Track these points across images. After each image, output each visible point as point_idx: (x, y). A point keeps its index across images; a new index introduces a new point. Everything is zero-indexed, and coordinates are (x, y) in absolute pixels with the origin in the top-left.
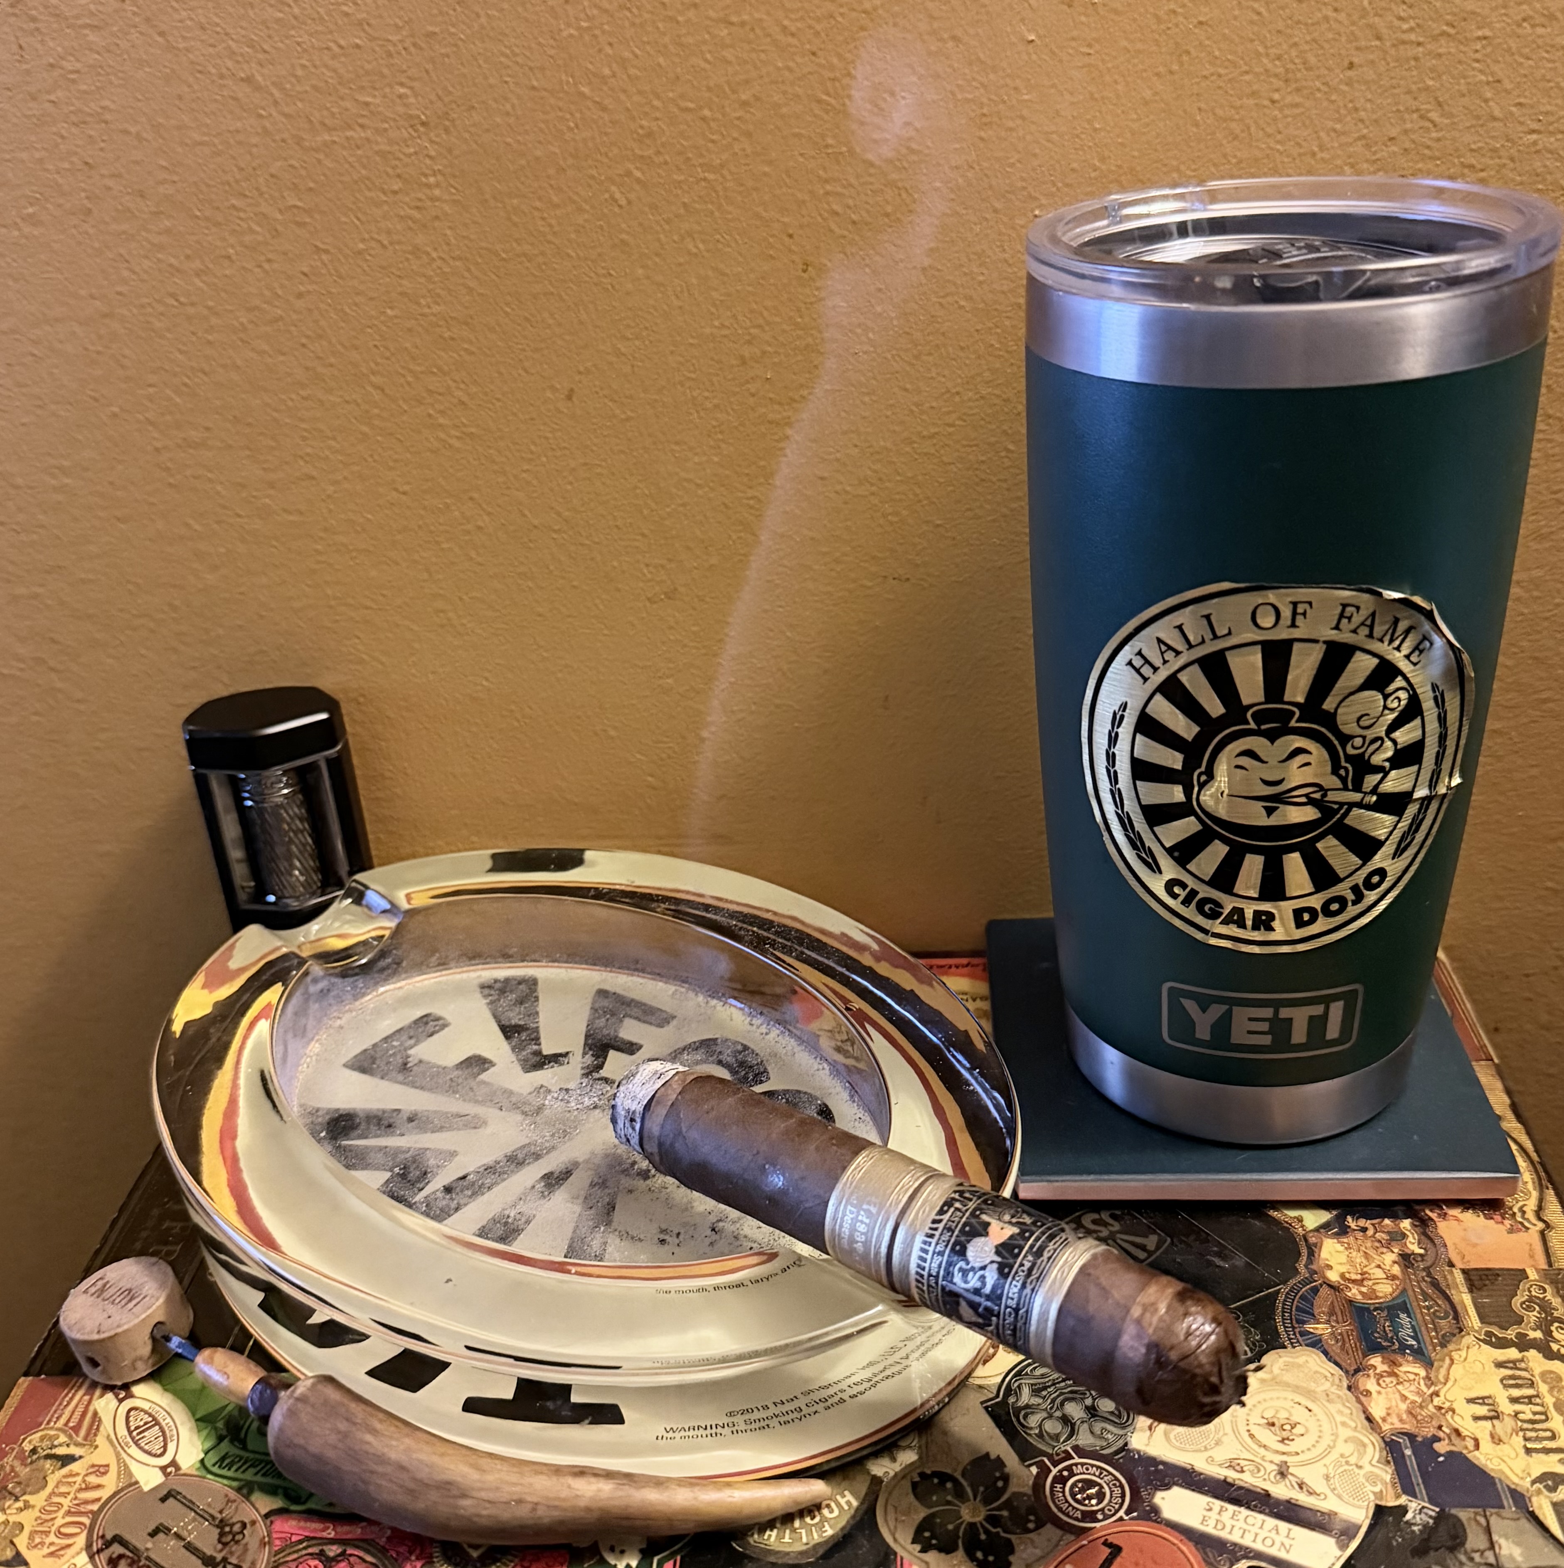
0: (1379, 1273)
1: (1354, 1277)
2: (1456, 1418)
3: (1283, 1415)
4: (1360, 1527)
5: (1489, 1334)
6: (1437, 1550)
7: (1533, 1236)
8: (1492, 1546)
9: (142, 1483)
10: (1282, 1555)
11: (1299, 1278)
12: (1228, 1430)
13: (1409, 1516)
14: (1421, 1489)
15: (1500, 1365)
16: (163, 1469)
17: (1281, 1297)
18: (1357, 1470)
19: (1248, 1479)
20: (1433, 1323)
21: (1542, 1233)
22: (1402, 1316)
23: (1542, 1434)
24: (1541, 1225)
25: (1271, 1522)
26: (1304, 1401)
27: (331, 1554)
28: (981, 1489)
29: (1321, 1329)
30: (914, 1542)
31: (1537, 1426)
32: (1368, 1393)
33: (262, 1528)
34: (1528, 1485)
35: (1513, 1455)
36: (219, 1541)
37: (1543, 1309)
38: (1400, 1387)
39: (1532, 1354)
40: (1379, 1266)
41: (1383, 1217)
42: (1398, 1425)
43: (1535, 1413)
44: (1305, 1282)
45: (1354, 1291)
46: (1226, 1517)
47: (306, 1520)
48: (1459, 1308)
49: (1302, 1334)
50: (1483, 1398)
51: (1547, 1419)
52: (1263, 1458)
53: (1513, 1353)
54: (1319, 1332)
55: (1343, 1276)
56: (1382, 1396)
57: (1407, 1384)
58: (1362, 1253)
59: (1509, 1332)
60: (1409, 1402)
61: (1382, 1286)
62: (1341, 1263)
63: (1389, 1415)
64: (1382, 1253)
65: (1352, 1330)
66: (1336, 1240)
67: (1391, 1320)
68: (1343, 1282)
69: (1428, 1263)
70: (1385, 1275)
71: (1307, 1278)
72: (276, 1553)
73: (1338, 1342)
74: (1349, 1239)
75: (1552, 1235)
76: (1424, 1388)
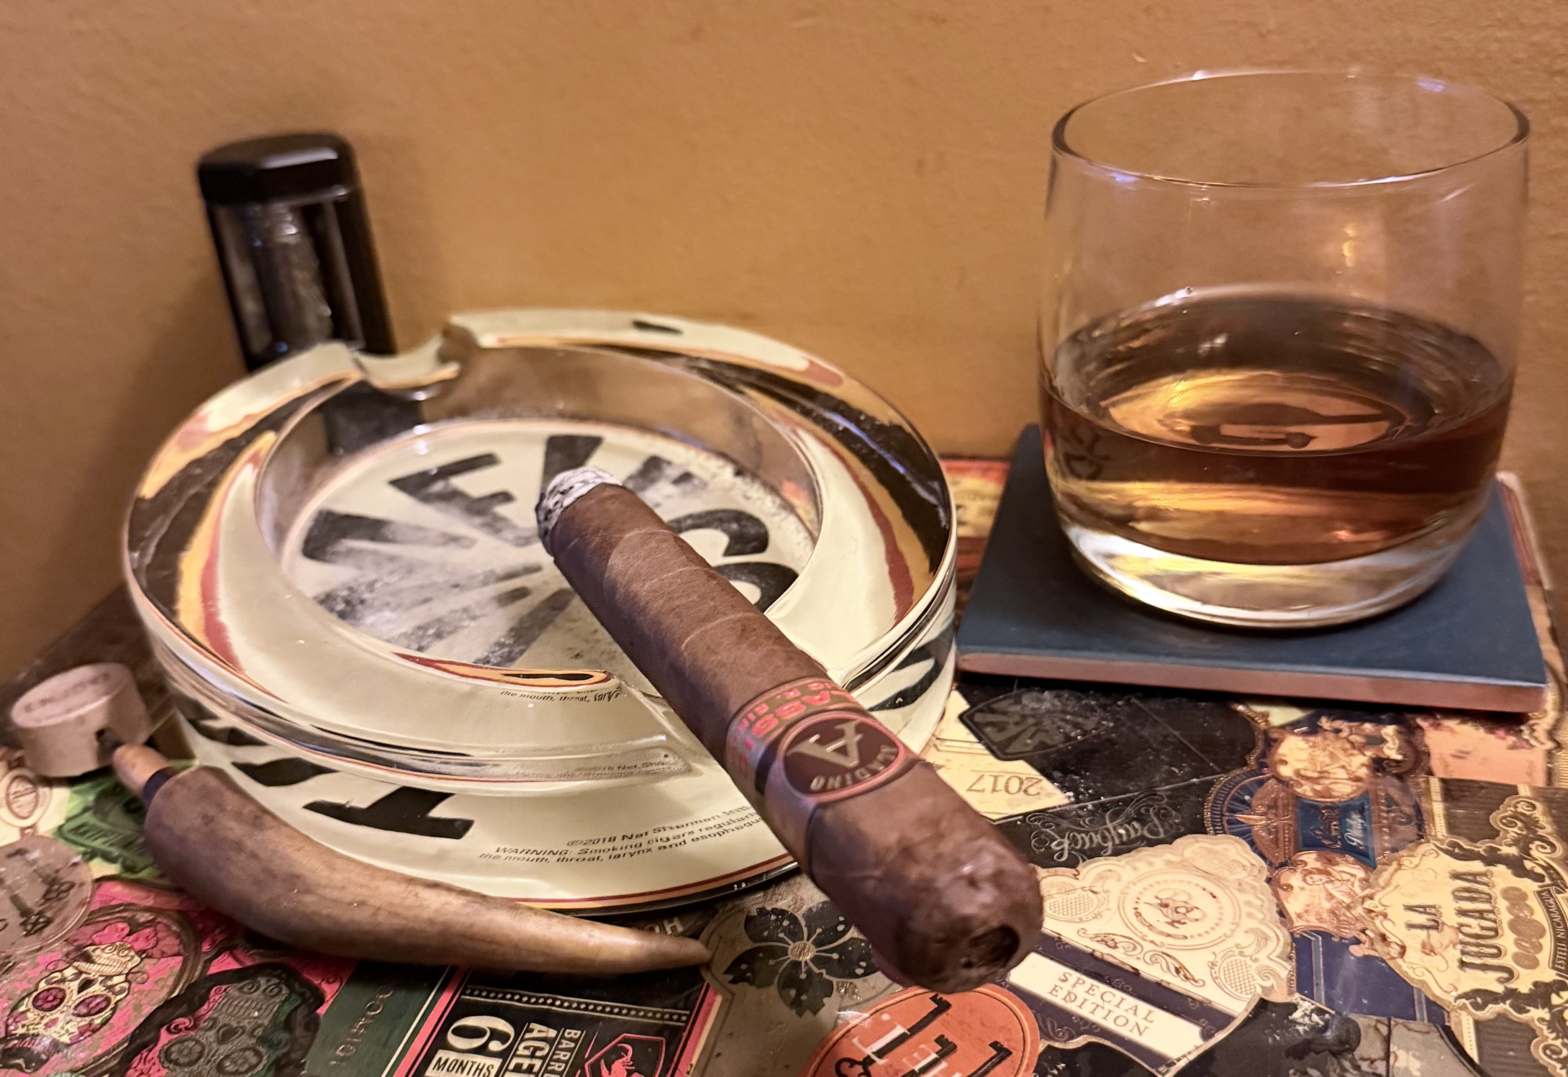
0: (1342, 774)
1: (1310, 774)
6: (1318, 1054)
7: (1536, 756)
8: (1387, 1057)
10: (1134, 1036)
11: (1245, 769)
12: (1113, 905)
14: (1321, 990)
15: (1457, 876)
16: (22, 829)
17: (1217, 786)
19: (1119, 956)
20: (1390, 828)
21: (1550, 754)
22: (1354, 816)
24: (1550, 745)
25: (1131, 1001)
27: (142, 920)
28: (819, 930)
29: (1256, 820)
30: (727, 972)
32: (1290, 887)
33: (88, 889)
34: (1452, 1001)
35: (1443, 966)
36: (44, 896)
38: (1329, 886)
40: (1343, 767)
41: (1363, 721)
42: (1314, 923)
43: (1483, 928)
44: (1249, 774)
45: (1306, 787)
47: (131, 888)
48: (1425, 815)
49: (1229, 822)
50: (1424, 907)
53: (1477, 866)
54: (1251, 823)
55: (1297, 773)
56: (1303, 893)
57: (1338, 884)
58: (1327, 753)
59: (1478, 844)
60: (1335, 901)
61: (1340, 786)
62: (1299, 760)
63: (1306, 911)
64: (1352, 755)
65: (1290, 825)
66: (1300, 738)
67: (1340, 820)
68: (1295, 778)
69: (1401, 771)
70: (1346, 776)
71: (1254, 770)
72: (92, 913)
73: (1270, 834)
74: (1316, 738)
75: (1560, 755)
76: (1357, 889)
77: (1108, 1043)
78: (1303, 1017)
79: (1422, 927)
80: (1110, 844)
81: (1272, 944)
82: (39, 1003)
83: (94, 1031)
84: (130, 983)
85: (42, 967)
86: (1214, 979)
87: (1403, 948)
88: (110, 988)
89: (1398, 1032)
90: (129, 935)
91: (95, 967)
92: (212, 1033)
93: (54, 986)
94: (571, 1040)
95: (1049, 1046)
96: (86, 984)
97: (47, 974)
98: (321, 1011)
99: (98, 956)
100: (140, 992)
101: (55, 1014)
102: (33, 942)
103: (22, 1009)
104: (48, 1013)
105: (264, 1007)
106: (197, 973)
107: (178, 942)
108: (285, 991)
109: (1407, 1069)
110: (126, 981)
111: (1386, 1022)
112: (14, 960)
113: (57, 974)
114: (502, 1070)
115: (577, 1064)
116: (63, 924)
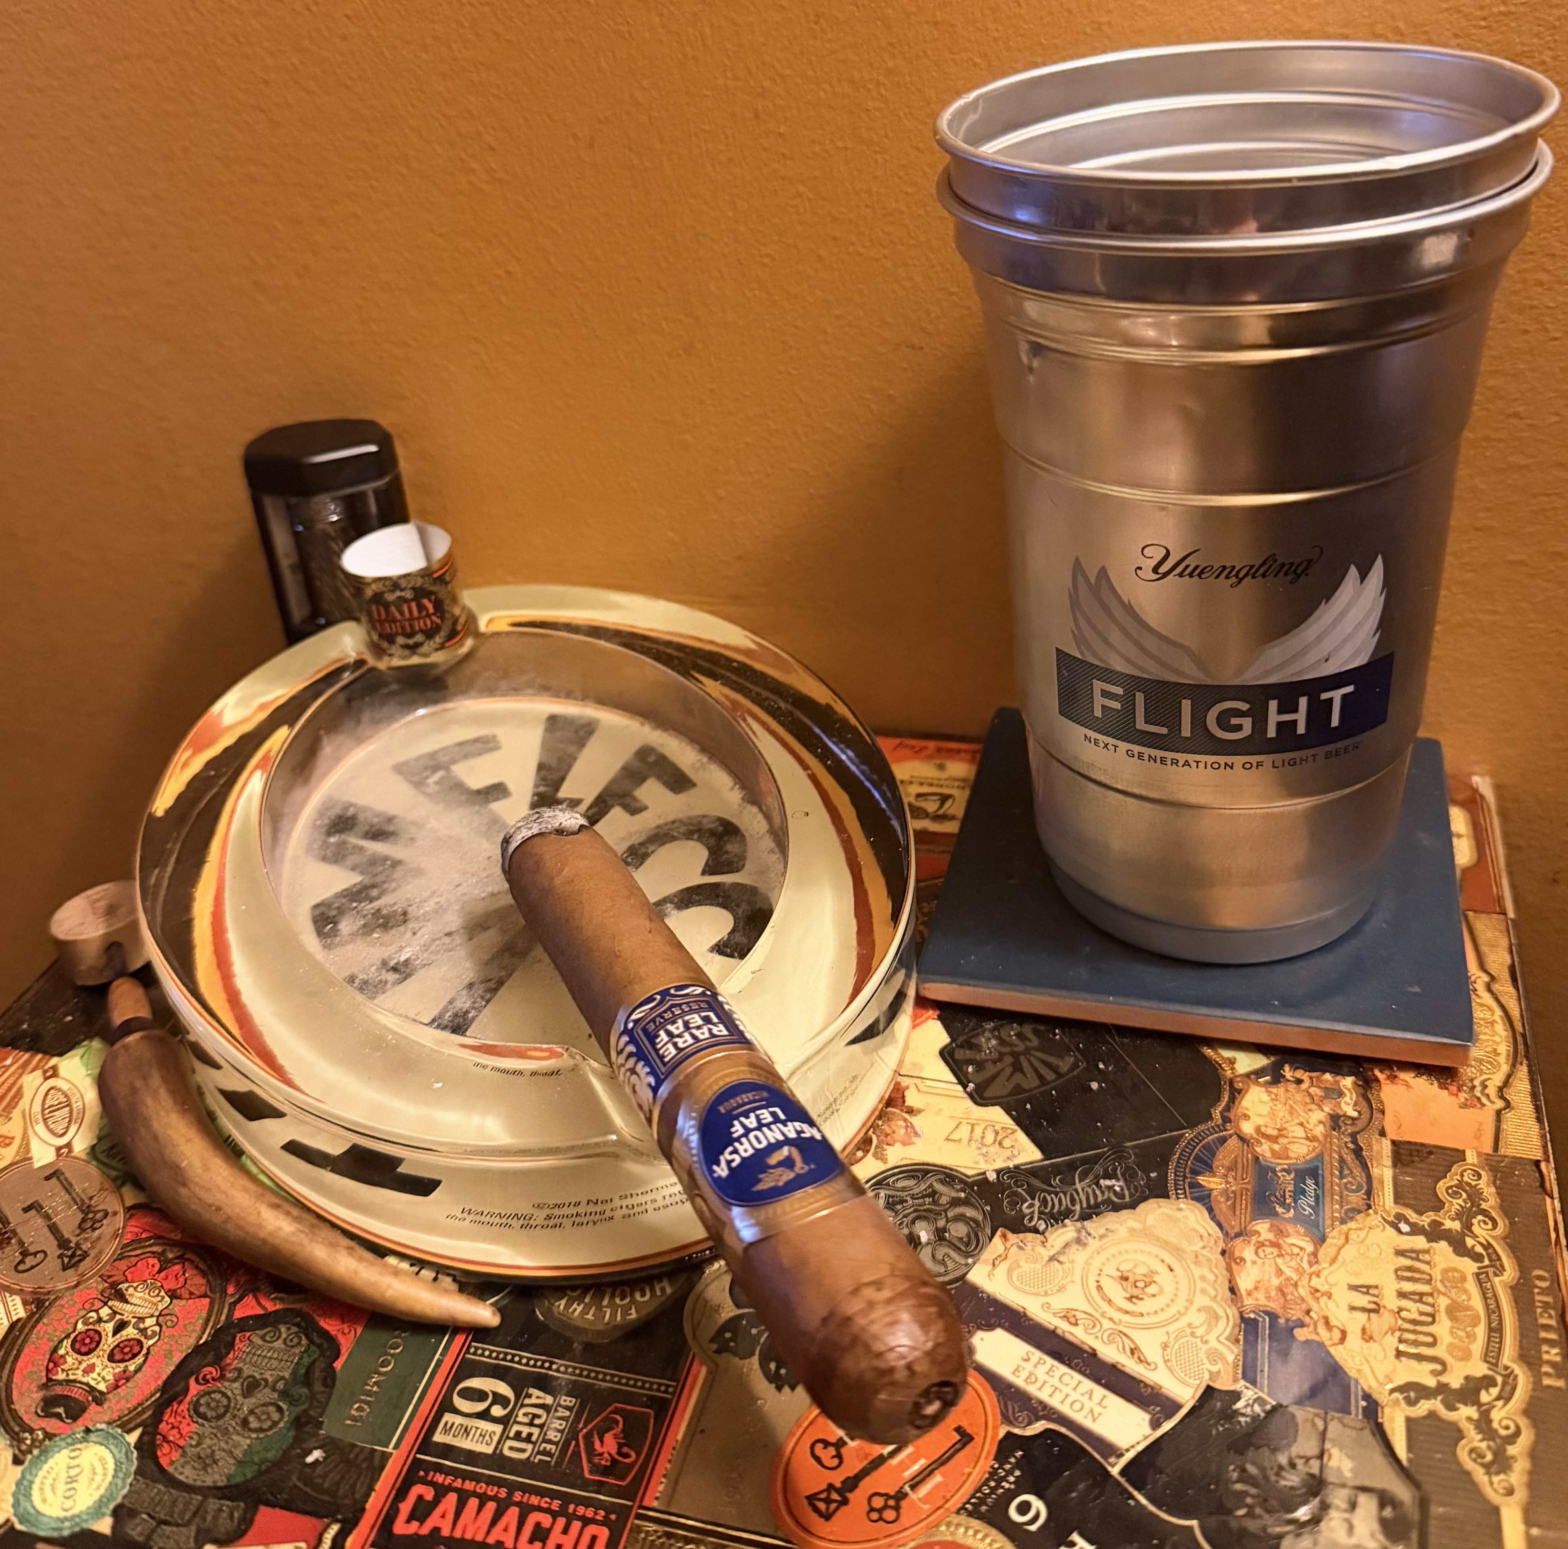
0: (1300, 1132)
1: (1270, 1132)
2: (1331, 1304)
3: (1141, 1270)
5: (1400, 1217)
7: (1486, 1117)
9: (35, 1160)
10: (1087, 1423)
11: (1210, 1125)
13: (1240, 1405)
14: (1264, 1378)
15: (1400, 1253)
16: (58, 1149)
17: (1182, 1143)
18: (1199, 1344)
19: (1079, 1335)
20: (1341, 1196)
21: (1498, 1112)
22: (1309, 1181)
23: (1422, 1338)
24: (1499, 1104)
25: (1088, 1384)
26: (1169, 1259)
27: (171, 1256)
29: (1216, 1184)
30: (712, 1340)
31: (1419, 1328)
32: (1243, 1260)
33: (120, 1221)
34: (1387, 1393)
35: (1381, 1355)
37: (1469, 1196)
38: (1279, 1261)
39: (1443, 1245)
40: (1301, 1124)
41: (1324, 1072)
42: (1263, 1301)
44: (1214, 1131)
45: (1265, 1147)
46: (1041, 1372)
47: (156, 1220)
48: (1375, 1184)
49: (1191, 1186)
50: (1368, 1287)
51: (1433, 1322)
52: (1103, 1315)
53: (1420, 1242)
54: (1212, 1186)
55: (1258, 1130)
56: (1256, 1268)
57: (1288, 1258)
58: (1288, 1107)
59: (1423, 1218)
60: (1283, 1277)
61: (1297, 1145)
62: (1261, 1115)
63: (1256, 1288)
64: (1310, 1110)
65: (1247, 1190)
66: (1263, 1089)
67: (1295, 1186)
68: (1255, 1136)
69: (1357, 1129)
70: (1304, 1135)
71: (1218, 1126)
72: (123, 1247)
73: (1227, 1200)
74: (1280, 1090)
75: (1508, 1115)
76: (1305, 1265)
77: (1063, 1430)
78: (1246, 1406)
79: (1363, 1310)
80: (1078, 1208)
81: (1222, 1323)
82: (77, 1346)
83: (128, 1380)
84: (160, 1326)
85: (79, 1306)
86: (1166, 1362)
87: (1344, 1333)
88: (143, 1331)
89: (1334, 1428)
90: (159, 1272)
91: (128, 1307)
92: (237, 1385)
93: (91, 1327)
94: (567, 1408)
95: (1009, 1434)
96: (120, 1327)
97: (84, 1312)
98: (338, 1365)
99: (130, 1295)
100: (170, 1337)
101: (92, 1359)
102: (72, 1277)
103: (62, 1352)
104: (85, 1358)
105: (286, 1357)
106: (223, 1318)
107: (204, 1281)
108: (304, 1341)
109: (1339, 1469)
110: (158, 1324)
111: (1323, 1416)
112: (53, 1297)
113: (93, 1314)
114: (504, 1437)
115: (572, 1434)
116: (97, 1257)
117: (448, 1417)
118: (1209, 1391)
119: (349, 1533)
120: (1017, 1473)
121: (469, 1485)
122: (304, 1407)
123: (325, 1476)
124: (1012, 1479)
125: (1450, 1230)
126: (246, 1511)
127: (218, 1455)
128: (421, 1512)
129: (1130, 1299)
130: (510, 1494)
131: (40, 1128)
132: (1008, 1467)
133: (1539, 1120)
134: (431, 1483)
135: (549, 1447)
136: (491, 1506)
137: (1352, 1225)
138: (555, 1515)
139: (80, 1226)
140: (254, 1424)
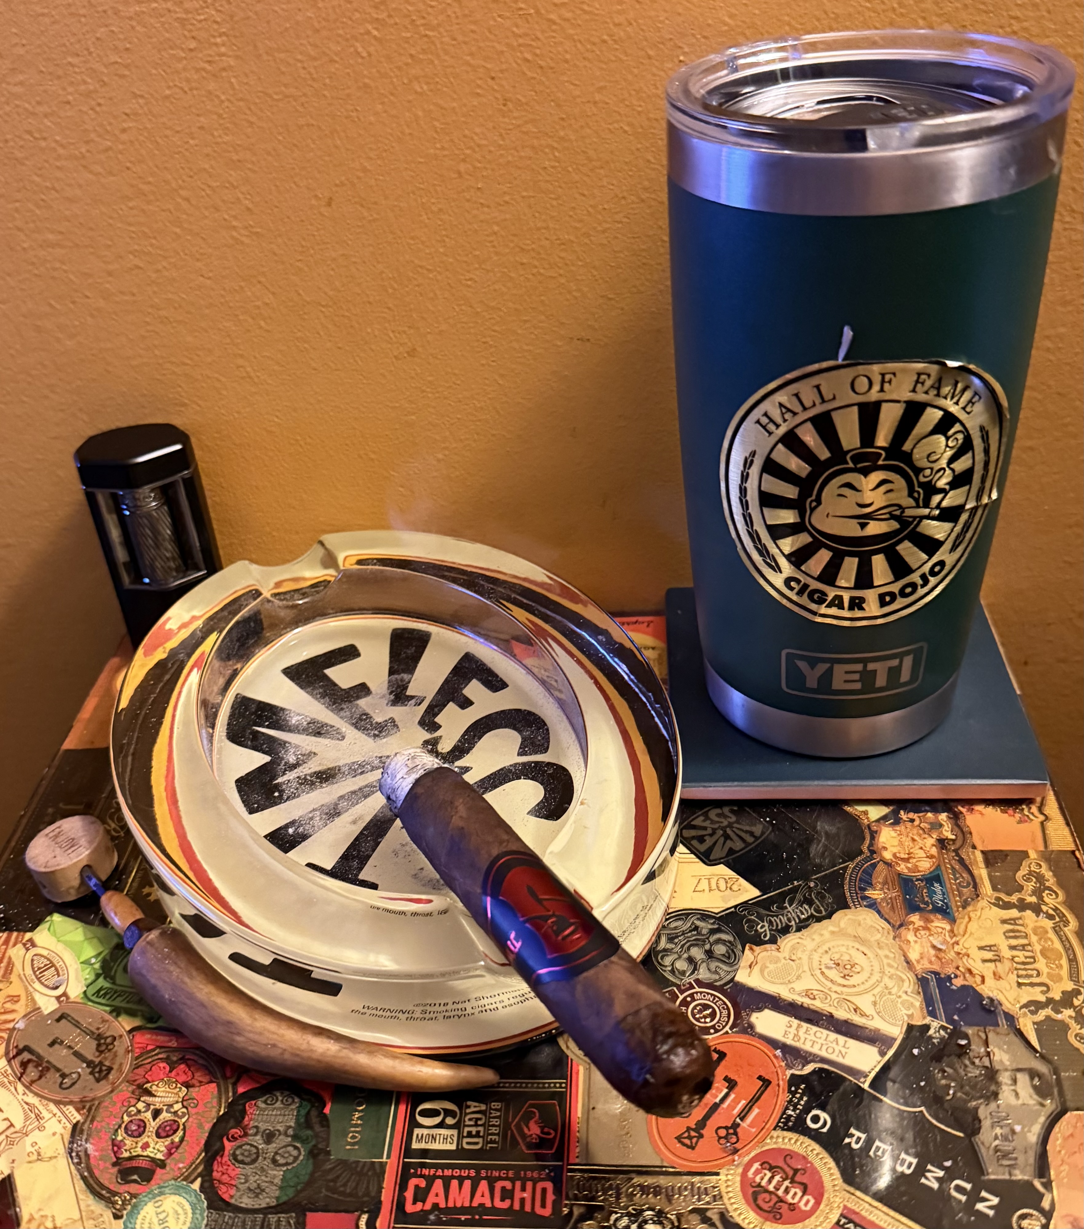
0: (921, 854)
1: (903, 856)
2: (970, 960)
3: (846, 957)
4: (895, 1040)
6: (949, 1056)
7: (1035, 827)
8: (988, 1054)
9: (43, 1008)
10: (840, 1060)
11: (863, 856)
12: (806, 968)
14: (941, 1013)
15: (1004, 922)
16: (58, 998)
17: (849, 871)
18: (896, 998)
20: (958, 890)
21: (1042, 823)
22: (936, 885)
23: (1030, 972)
24: (1042, 818)
25: (833, 1036)
26: (861, 948)
27: (175, 1059)
29: (876, 894)
31: (1027, 966)
32: (908, 941)
33: (127, 1039)
35: (1008, 987)
37: (1038, 880)
38: (931, 938)
39: (1029, 913)
40: (922, 848)
41: (927, 811)
42: (928, 966)
43: (1026, 957)
44: (866, 860)
45: (903, 866)
46: (801, 1032)
47: (157, 1035)
48: (978, 879)
49: (862, 899)
50: (990, 946)
51: (1035, 961)
52: (830, 989)
53: (1014, 913)
54: (875, 897)
55: (895, 855)
56: (917, 944)
57: (936, 935)
58: (910, 838)
59: (1012, 897)
60: (936, 948)
61: (922, 863)
62: (894, 846)
63: (921, 957)
64: (925, 838)
65: (899, 896)
66: (891, 829)
67: (928, 888)
68: (895, 860)
69: (957, 846)
70: (925, 855)
71: (868, 857)
72: (137, 1058)
73: (888, 904)
74: (901, 828)
75: (1049, 825)
76: (948, 939)
77: (826, 1066)
79: (990, 961)
80: (793, 923)
81: (906, 984)
82: (129, 1132)
83: (177, 1147)
84: (186, 1107)
85: (119, 1105)
86: (878, 1013)
87: (983, 977)
88: (175, 1113)
90: (170, 1071)
91: (157, 1100)
92: (258, 1137)
93: (134, 1118)
94: (496, 1110)
95: (793, 1075)
96: (156, 1113)
97: (125, 1108)
99: (156, 1091)
100: (197, 1113)
101: (144, 1139)
102: (106, 1085)
103: (120, 1138)
104: (138, 1139)
107: (207, 1072)
108: (297, 1100)
109: (1001, 1061)
110: (184, 1107)
112: (97, 1103)
113: (132, 1109)
114: (460, 1137)
115: (506, 1127)
116: (120, 1070)
117: (417, 1131)
118: (910, 1028)
119: (377, 1217)
120: (805, 1099)
121: (448, 1172)
122: (313, 1143)
123: (345, 1185)
124: (802, 1103)
125: (1031, 903)
126: (297, 1217)
127: (264, 1185)
128: (421, 1195)
129: (844, 977)
130: (478, 1173)
131: (37, 985)
132: (798, 1096)
133: (1068, 824)
134: (422, 1176)
135: (493, 1137)
136: (467, 1184)
137: (969, 908)
138: (513, 1181)
139: (97, 1050)
140: (282, 1161)
